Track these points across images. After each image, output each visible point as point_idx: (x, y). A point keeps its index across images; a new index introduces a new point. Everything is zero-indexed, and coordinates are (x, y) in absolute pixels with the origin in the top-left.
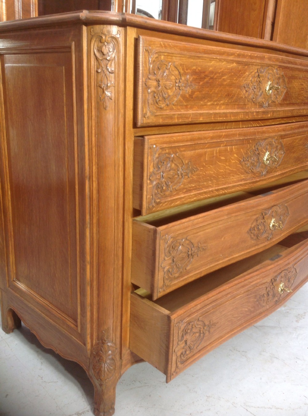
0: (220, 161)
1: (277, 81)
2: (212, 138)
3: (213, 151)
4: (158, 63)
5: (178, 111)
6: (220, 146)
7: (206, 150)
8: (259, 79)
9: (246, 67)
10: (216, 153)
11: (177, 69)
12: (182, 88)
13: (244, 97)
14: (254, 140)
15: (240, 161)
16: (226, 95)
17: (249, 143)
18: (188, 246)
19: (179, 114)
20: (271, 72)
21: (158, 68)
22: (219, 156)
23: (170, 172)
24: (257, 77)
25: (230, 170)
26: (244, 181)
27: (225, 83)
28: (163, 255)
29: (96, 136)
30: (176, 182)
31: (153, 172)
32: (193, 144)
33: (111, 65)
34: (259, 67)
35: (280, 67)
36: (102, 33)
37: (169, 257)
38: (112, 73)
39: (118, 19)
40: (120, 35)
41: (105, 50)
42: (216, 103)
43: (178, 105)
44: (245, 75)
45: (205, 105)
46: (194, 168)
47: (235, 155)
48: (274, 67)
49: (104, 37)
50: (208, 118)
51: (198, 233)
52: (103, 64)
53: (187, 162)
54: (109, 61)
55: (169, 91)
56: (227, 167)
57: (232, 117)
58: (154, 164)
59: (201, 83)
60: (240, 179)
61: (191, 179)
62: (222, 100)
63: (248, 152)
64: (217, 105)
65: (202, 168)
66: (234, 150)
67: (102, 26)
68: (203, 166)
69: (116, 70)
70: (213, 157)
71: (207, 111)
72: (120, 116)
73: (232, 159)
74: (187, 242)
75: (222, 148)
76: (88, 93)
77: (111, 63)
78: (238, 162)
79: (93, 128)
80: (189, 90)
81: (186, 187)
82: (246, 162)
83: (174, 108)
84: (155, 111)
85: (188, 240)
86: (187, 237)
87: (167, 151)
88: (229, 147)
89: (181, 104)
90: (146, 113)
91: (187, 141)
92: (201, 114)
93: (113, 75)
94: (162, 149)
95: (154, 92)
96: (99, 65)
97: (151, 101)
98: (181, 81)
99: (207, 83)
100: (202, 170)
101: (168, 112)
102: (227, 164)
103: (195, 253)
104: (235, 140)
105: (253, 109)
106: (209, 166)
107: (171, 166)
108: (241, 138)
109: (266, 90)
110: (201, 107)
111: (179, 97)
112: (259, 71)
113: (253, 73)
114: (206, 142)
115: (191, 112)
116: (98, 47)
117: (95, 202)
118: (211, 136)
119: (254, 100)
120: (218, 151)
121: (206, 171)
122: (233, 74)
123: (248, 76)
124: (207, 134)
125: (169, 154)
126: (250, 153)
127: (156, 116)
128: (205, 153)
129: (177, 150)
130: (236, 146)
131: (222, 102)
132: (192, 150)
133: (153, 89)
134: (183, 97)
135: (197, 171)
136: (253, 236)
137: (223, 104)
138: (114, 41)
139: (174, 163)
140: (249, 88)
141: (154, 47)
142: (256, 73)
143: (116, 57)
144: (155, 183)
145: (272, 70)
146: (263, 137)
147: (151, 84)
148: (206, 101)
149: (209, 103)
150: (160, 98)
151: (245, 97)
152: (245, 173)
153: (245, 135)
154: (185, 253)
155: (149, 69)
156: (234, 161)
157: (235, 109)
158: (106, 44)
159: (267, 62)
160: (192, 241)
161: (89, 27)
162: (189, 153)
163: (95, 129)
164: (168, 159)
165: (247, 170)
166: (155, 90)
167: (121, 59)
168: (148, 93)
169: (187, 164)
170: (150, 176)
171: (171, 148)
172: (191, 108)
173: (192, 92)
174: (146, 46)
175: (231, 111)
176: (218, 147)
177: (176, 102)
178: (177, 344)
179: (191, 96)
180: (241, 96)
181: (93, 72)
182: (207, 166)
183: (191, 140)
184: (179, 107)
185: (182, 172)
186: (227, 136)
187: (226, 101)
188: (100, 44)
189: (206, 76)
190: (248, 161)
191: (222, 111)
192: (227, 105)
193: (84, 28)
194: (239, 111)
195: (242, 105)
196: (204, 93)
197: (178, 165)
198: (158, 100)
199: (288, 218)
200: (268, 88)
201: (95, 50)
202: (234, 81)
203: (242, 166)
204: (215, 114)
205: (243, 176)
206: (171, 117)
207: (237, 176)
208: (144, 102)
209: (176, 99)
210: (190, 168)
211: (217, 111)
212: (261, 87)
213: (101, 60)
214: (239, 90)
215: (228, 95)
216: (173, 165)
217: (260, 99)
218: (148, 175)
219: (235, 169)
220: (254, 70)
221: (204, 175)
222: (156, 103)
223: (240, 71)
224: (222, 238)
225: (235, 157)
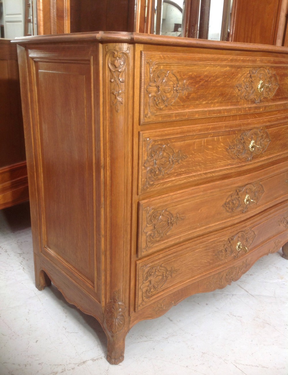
0: (208, 149)
1: (269, 79)
2: (200, 130)
3: (202, 141)
4: (158, 72)
5: (176, 111)
6: (208, 137)
7: (194, 141)
8: (251, 79)
9: (239, 69)
10: (204, 143)
11: (175, 75)
12: (179, 91)
13: (236, 95)
14: (240, 130)
15: (227, 150)
16: (220, 95)
17: (235, 134)
18: (168, 216)
19: (176, 113)
20: (263, 72)
21: (158, 76)
22: (207, 145)
23: (162, 160)
24: (249, 77)
25: (217, 157)
26: (231, 166)
27: (219, 84)
28: (145, 223)
29: (110, 133)
30: (167, 167)
31: (147, 160)
32: (182, 136)
33: (122, 76)
34: (251, 69)
35: (272, 67)
36: (115, 50)
37: (151, 224)
38: (123, 82)
39: (127, 38)
40: (129, 51)
41: (117, 63)
42: (210, 102)
43: (175, 106)
44: (238, 76)
45: (201, 104)
46: (184, 155)
47: (222, 144)
48: (266, 68)
49: (116, 53)
50: (203, 115)
51: (176, 206)
52: (115, 75)
53: (177, 151)
54: (120, 72)
55: (168, 94)
56: (214, 154)
57: (226, 113)
58: (147, 153)
59: (197, 86)
60: (226, 164)
61: (181, 164)
62: (215, 99)
63: (234, 141)
64: (212, 103)
65: (191, 156)
66: (221, 140)
67: (114, 44)
68: (192, 154)
69: (126, 79)
70: (201, 146)
71: (202, 109)
72: (130, 116)
73: (219, 147)
74: (167, 213)
75: (210, 138)
76: (104, 98)
77: (122, 74)
78: (225, 150)
79: (107, 127)
80: (185, 92)
81: (176, 171)
82: (232, 150)
83: (173, 108)
84: (155, 112)
85: (168, 211)
86: (167, 209)
87: (159, 143)
88: (216, 138)
89: (178, 104)
90: (147, 114)
91: (177, 134)
92: (197, 112)
93: (124, 84)
94: (155, 141)
95: (155, 96)
96: (112, 76)
97: (151, 104)
98: (178, 85)
99: (202, 85)
100: (191, 157)
101: (166, 112)
102: (214, 152)
103: (174, 222)
104: (222, 131)
105: (245, 105)
106: (197, 154)
107: (163, 155)
108: (227, 130)
109: (258, 88)
110: (197, 106)
111: (177, 99)
112: (251, 73)
113: (245, 74)
114: (195, 134)
115: (187, 110)
116: (111, 61)
117: (108, 187)
118: (199, 128)
119: (246, 97)
120: (205, 141)
121: (195, 158)
122: (226, 76)
123: (241, 77)
124: (196, 128)
125: (161, 145)
126: (236, 142)
127: (156, 115)
128: (194, 143)
129: (168, 141)
130: (223, 137)
131: (216, 101)
132: (182, 141)
133: (153, 94)
134: (181, 99)
135: (186, 158)
136: (228, 209)
137: (217, 102)
138: (125, 56)
139: (166, 152)
140: (242, 87)
141: (154, 60)
142: (248, 74)
143: (126, 69)
144: (148, 169)
145: (264, 71)
146: (248, 128)
147: (151, 90)
148: (201, 100)
149: (204, 103)
150: (160, 101)
151: (238, 96)
152: (232, 159)
153: (231, 127)
154: (165, 221)
155: (150, 78)
156: (221, 149)
157: (228, 106)
158: (118, 58)
159: (258, 63)
160: (172, 212)
161: (105, 45)
162: (179, 144)
163: (109, 128)
164: (160, 149)
165: (233, 156)
166: (155, 95)
167: (131, 71)
168: (149, 97)
169: (177, 152)
170: (144, 163)
171: (162, 140)
172: (188, 107)
173: (188, 94)
174: (147, 60)
175: (224, 108)
176: (206, 137)
177: (174, 103)
178: (142, 283)
179: (187, 97)
180: (234, 95)
181: (107, 81)
182: (195, 154)
183: (181, 133)
184: (177, 107)
185: (173, 159)
186: (214, 128)
187: (220, 100)
188: (113, 59)
189: (202, 79)
190: (234, 148)
191: (216, 108)
192: (220, 103)
193: (101, 46)
194: (232, 107)
195: (235, 102)
196: (199, 94)
197: (169, 153)
198: (157, 103)
199: (263, 194)
200: (259, 86)
201: (109, 64)
202: (227, 82)
203: (228, 153)
204: (210, 112)
205: (229, 162)
206: (170, 116)
207: (224, 161)
208: (145, 105)
209: (174, 101)
210: (180, 155)
211: (211, 109)
212: (253, 86)
213: (114, 72)
214: (232, 89)
215: (222, 95)
216: (165, 154)
217: (252, 97)
218: (143, 162)
219: (222, 155)
220: (247, 71)
221: (193, 161)
222: (156, 105)
223: (233, 73)
224: (198, 210)
225: (222, 145)
